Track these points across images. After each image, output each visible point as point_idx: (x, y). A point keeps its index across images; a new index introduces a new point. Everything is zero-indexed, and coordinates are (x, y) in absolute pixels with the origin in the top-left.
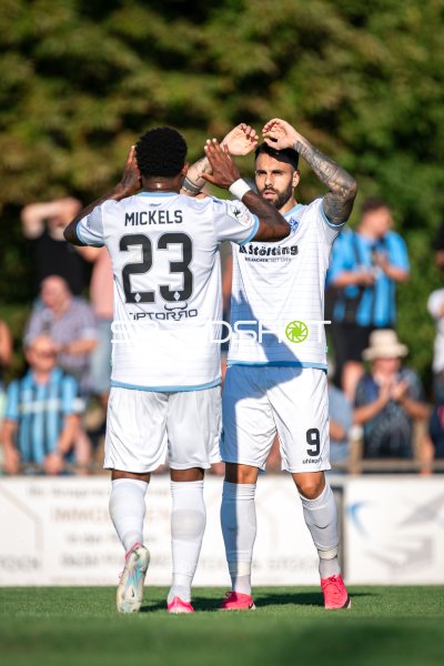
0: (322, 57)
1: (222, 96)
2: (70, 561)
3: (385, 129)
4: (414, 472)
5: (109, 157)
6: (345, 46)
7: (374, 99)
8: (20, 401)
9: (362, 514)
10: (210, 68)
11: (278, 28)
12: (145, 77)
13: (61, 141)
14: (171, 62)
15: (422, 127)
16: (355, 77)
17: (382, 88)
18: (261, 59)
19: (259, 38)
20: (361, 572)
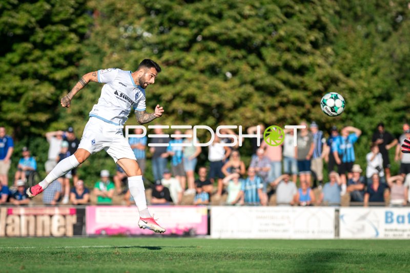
0: (337, 85)
1: (308, 97)
2: (260, 231)
3: (355, 106)
4: (362, 206)
5: (275, 114)
6: (344, 83)
7: (352, 98)
8: (245, 186)
9: (345, 218)
10: (305, 89)
11: (325, 78)
12: (286, 91)
13: (262, 110)
14: (294, 87)
15: (366, 106)
16: (347, 91)
17: (354, 95)
18: (320, 86)
19: (319, 80)
20: (345, 234)
